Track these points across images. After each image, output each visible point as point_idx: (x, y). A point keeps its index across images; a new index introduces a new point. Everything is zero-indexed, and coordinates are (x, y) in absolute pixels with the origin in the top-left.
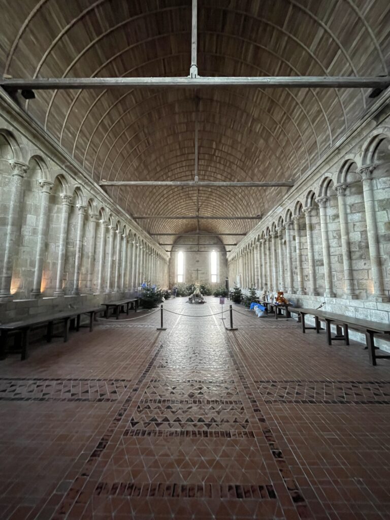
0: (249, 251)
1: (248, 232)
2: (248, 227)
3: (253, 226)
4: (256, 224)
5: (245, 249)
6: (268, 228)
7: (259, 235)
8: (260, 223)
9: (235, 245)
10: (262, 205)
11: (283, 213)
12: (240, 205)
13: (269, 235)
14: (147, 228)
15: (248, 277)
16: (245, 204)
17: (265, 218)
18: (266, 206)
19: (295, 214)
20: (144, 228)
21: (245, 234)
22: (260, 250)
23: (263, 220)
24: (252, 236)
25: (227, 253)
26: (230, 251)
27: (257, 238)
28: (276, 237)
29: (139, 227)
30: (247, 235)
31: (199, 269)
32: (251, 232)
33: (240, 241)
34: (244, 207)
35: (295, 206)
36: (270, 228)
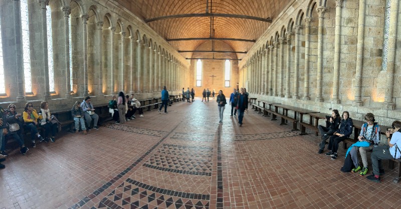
0: (257, 58)
1: (257, 38)
2: (258, 33)
3: (262, 31)
4: (266, 29)
5: (254, 56)
6: (277, 33)
7: (268, 41)
8: (269, 27)
9: (246, 53)
10: (273, 6)
11: (294, 14)
12: (252, 8)
13: (278, 41)
14: (163, 33)
15: (256, 82)
16: (257, 6)
17: (275, 21)
18: (277, 8)
19: (307, 15)
20: (160, 33)
21: (254, 41)
22: (268, 57)
23: (273, 24)
24: (262, 42)
25: (239, 61)
26: (241, 60)
27: (265, 44)
28: (284, 43)
29: (154, 32)
30: (257, 42)
31: (215, 75)
32: (260, 39)
33: (250, 49)
34: (255, 10)
35: (307, 5)
36: (279, 33)
